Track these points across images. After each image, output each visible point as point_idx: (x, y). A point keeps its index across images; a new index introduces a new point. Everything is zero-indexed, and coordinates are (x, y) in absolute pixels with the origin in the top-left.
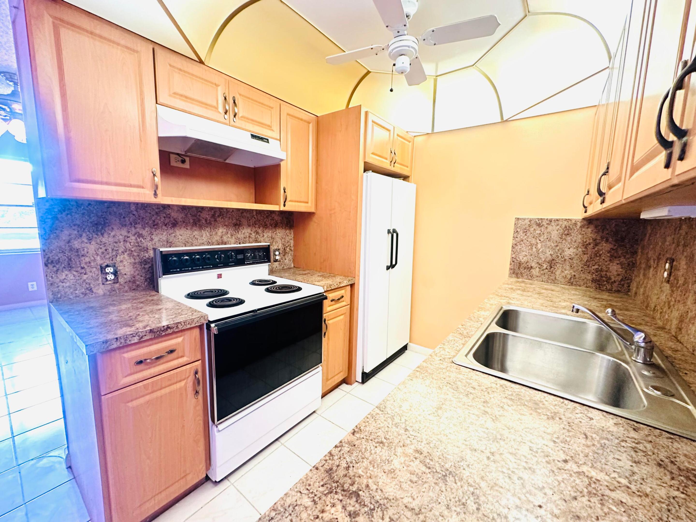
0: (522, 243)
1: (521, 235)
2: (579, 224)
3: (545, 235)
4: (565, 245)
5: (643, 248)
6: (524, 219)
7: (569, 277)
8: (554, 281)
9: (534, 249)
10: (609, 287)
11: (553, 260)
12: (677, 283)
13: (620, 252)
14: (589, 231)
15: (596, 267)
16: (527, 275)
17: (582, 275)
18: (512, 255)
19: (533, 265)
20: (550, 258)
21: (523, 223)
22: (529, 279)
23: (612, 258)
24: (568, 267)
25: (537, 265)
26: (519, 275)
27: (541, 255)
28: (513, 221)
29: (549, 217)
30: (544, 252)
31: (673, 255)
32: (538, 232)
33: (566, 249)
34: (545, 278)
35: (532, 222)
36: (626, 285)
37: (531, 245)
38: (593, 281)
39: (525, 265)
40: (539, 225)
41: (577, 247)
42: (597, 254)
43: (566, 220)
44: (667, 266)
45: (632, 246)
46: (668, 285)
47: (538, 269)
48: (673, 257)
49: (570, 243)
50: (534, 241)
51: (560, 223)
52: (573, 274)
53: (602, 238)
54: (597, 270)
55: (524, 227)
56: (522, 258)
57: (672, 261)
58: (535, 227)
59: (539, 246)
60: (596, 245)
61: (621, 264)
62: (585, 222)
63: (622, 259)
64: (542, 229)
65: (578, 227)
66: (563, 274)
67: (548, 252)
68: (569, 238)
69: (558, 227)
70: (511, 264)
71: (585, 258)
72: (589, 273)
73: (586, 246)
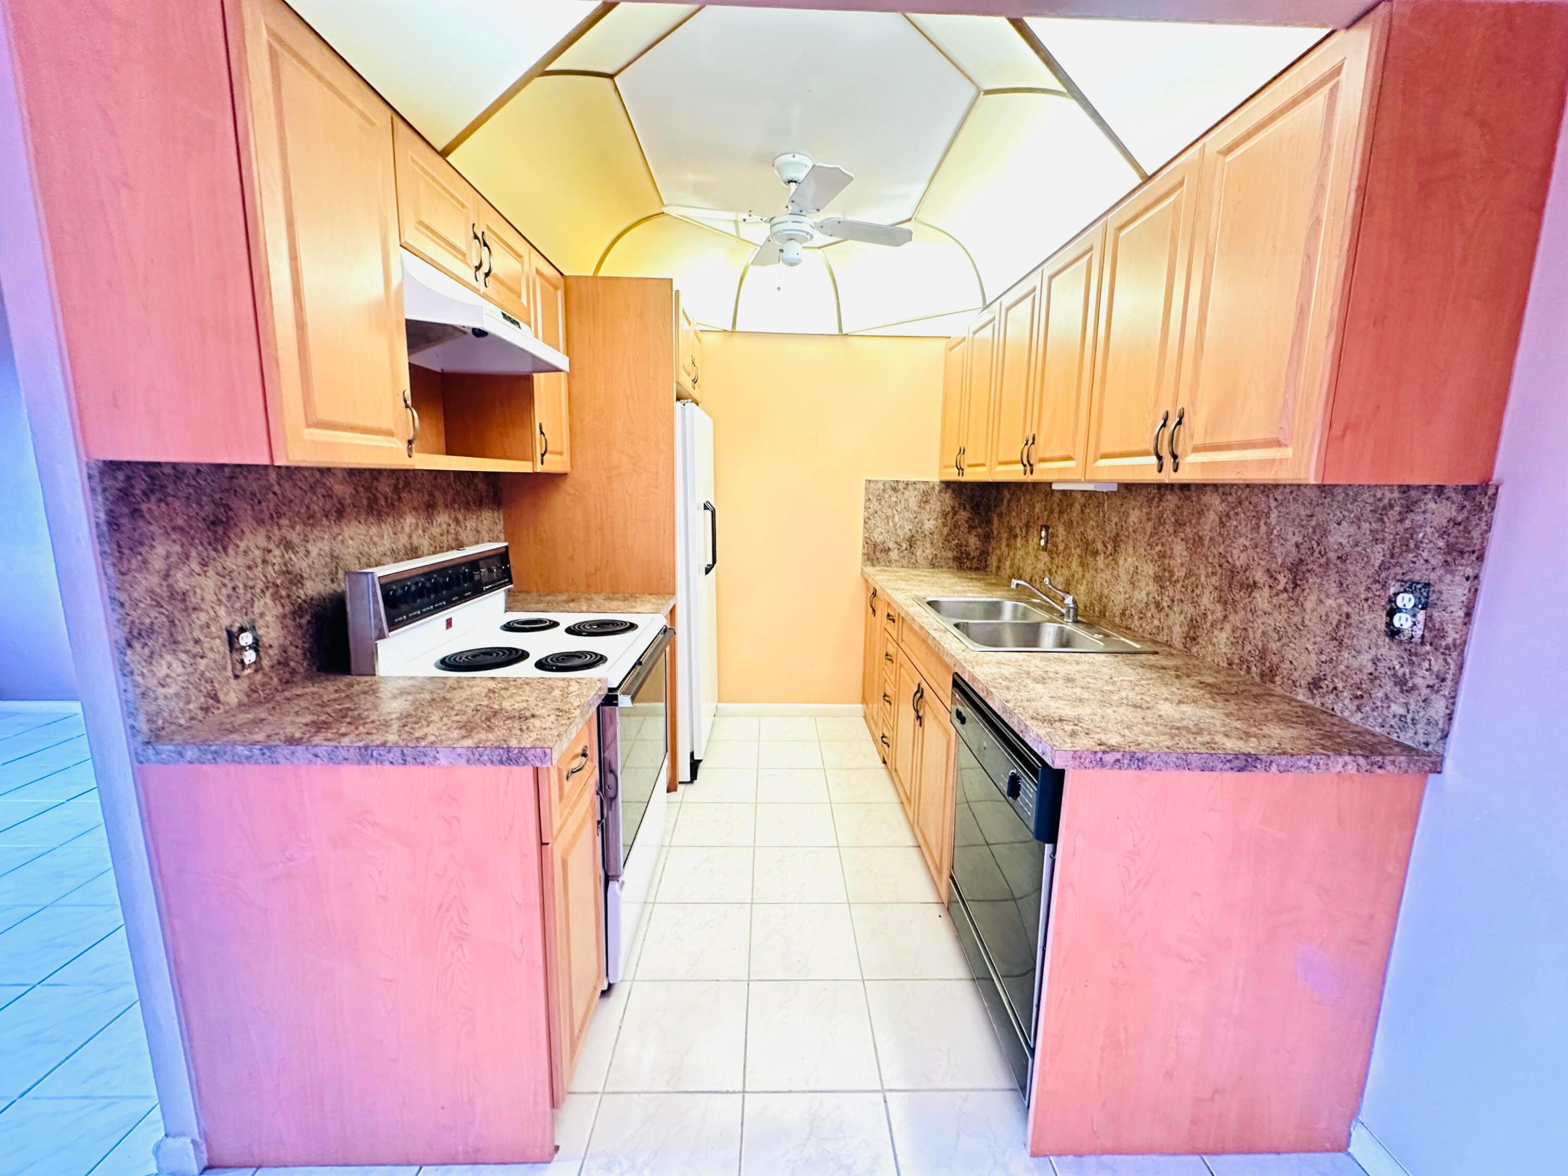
0: (876, 515)
1: (875, 505)
2: (937, 488)
3: (903, 503)
4: (925, 516)
5: (1000, 515)
6: (877, 482)
7: (930, 557)
8: (915, 565)
9: (891, 524)
10: (968, 564)
11: (913, 536)
12: (1057, 550)
13: (977, 521)
14: (947, 496)
15: (956, 541)
16: (884, 561)
17: (944, 554)
18: (864, 533)
19: (892, 545)
20: (909, 534)
21: (876, 487)
22: (888, 566)
23: (971, 528)
24: (928, 545)
25: (895, 545)
26: (875, 562)
27: (900, 532)
28: (863, 484)
29: (906, 479)
30: (902, 527)
31: (1047, 522)
32: (894, 499)
33: (926, 521)
34: (905, 562)
35: (887, 485)
36: (983, 560)
37: (887, 517)
38: (955, 559)
39: (881, 547)
40: (895, 490)
41: (937, 518)
42: (956, 526)
43: (923, 482)
44: (1043, 534)
45: (986, 514)
46: (1045, 554)
47: (896, 551)
48: (1049, 523)
49: (929, 513)
50: (889, 513)
51: (918, 486)
52: (935, 552)
53: (960, 504)
54: (957, 546)
55: (877, 493)
56: (878, 538)
57: (1047, 528)
58: (890, 492)
59: (896, 518)
60: (955, 514)
61: (978, 536)
62: (943, 486)
63: (979, 530)
64: (899, 494)
65: (936, 492)
66: (924, 555)
67: (906, 526)
68: (927, 507)
69: (916, 492)
70: (864, 547)
71: (946, 531)
72: (950, 550)
73: (945, 515)
